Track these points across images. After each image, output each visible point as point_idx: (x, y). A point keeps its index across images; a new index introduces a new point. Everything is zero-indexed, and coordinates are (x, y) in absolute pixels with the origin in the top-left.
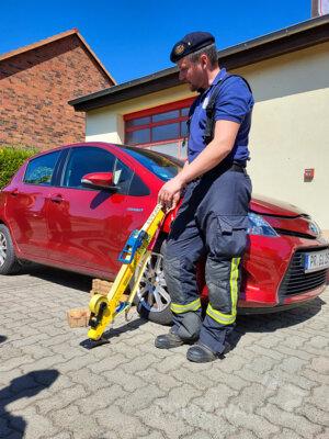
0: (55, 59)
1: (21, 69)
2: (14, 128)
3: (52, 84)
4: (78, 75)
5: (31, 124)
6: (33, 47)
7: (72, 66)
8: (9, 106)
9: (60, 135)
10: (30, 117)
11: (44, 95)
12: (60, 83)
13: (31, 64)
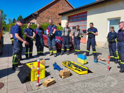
0: (58, 3)
1: (51, 6)
2: (49, 18)
3: (57, 8)
4: (63, 5)
5: (53, 17)
6: (53, 2)
7: (61, 3)
8: (48, 14)
9: (58, 19)
10: (53, 16)
11: (55, 11)
12: (59, 8)
13: (53, 5)
